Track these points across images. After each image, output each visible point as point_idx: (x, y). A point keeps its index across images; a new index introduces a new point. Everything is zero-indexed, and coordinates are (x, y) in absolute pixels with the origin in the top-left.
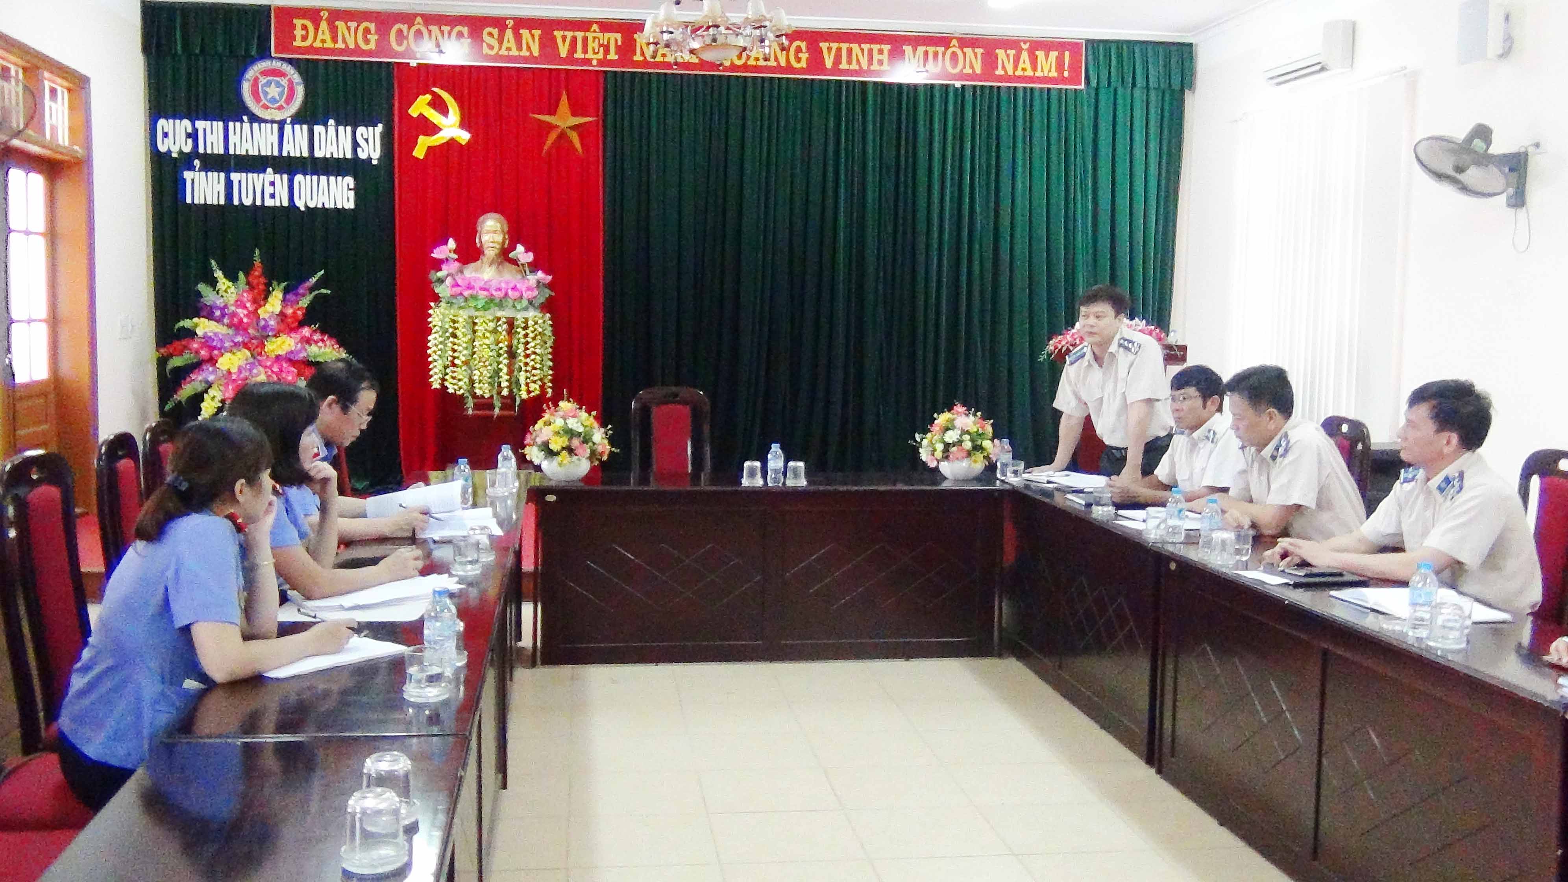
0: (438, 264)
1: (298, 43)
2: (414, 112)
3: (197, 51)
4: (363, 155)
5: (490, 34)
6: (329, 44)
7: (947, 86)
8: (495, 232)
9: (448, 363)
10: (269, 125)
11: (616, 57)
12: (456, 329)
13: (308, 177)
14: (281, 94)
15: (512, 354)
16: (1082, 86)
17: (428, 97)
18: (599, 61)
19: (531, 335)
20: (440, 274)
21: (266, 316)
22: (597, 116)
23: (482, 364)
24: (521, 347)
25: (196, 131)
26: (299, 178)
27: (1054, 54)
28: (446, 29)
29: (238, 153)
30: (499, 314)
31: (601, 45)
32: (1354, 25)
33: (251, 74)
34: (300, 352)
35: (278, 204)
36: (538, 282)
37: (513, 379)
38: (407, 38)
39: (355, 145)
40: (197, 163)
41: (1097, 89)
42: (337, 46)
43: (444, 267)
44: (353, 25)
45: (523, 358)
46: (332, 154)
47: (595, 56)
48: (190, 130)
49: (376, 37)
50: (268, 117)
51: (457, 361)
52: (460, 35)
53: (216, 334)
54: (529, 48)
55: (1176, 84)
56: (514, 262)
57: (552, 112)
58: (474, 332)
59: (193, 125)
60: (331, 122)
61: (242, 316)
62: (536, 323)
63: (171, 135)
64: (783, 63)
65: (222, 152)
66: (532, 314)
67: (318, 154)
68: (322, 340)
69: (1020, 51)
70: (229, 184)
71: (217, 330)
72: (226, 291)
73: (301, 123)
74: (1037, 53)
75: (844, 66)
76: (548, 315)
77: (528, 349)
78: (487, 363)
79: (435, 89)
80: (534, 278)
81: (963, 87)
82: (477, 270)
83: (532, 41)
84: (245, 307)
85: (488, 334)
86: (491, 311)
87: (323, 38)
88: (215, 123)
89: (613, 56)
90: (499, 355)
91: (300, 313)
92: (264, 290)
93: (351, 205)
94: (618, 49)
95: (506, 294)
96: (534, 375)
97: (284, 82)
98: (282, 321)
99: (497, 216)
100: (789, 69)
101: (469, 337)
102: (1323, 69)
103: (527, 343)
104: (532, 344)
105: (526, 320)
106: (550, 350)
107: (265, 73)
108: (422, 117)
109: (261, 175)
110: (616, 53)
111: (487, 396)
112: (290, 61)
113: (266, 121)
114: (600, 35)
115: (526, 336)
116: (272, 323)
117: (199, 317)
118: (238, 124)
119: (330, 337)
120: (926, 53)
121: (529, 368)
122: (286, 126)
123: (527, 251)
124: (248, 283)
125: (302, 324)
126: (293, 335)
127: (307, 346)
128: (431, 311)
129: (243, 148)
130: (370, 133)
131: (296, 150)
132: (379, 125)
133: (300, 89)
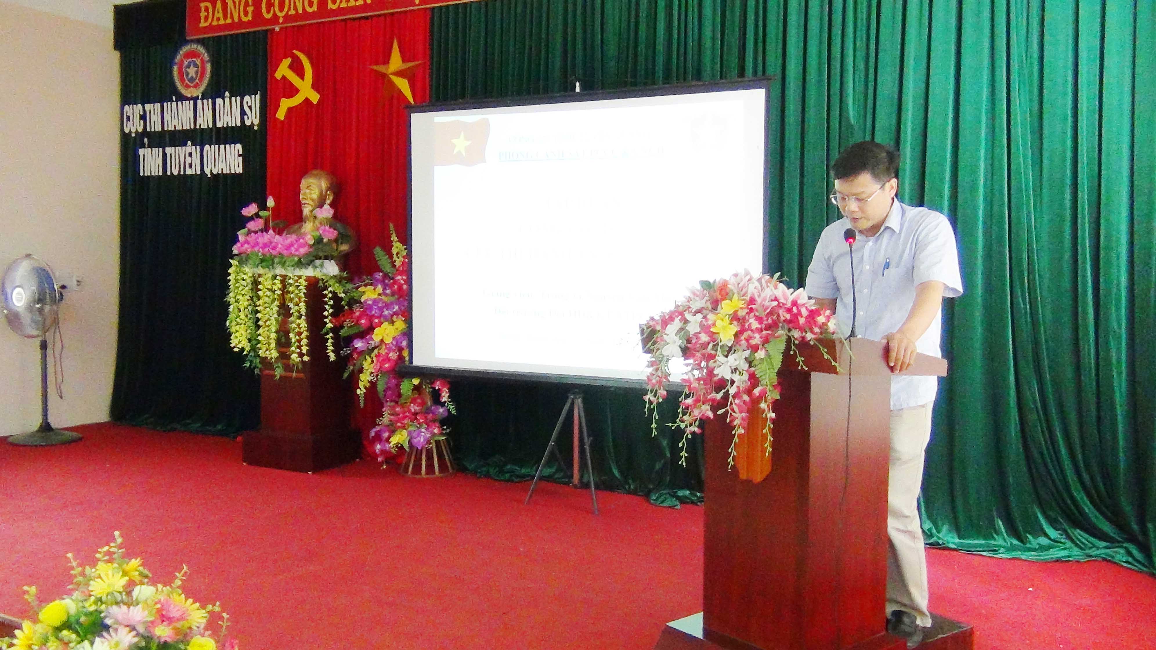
1: (203, 24)
4: (248, 122)
6: (223, 22)
10: (188, 102)
13: (213, 147)
14: (197, 73)
17: (289, 60)
22: (424, 59)
25: (144, 111)
26: (207, 147)
29: (170, 129)
33: (178, 58)
35: (194, 173)
38: (273, 5)
40: (146, 140)
42: (227, 22)
46: (228, 123)
48: (142, 113)
49: (252, 8)
50: (189, 96)
57: (388, 60)
58: (258, 290)
59: (144, 108)
60: (227, 94)
63: (131, 118)
65: (160, 129)
67: (219, 124)
70: (165, 157)
73: (207, 99)
79: (295, 51)
85: (268, 293)
87: (218, 17)
88: (156, 105)
93: (240, 170)
107: (188, 55)
108: (284, 80)
109: (184, 147)
118: (169, 103)
122: (199, 101)
129: (173, 124)
130: (253, 101)
131: (205, 121)
132: (259, 92)
133: (208, 67)
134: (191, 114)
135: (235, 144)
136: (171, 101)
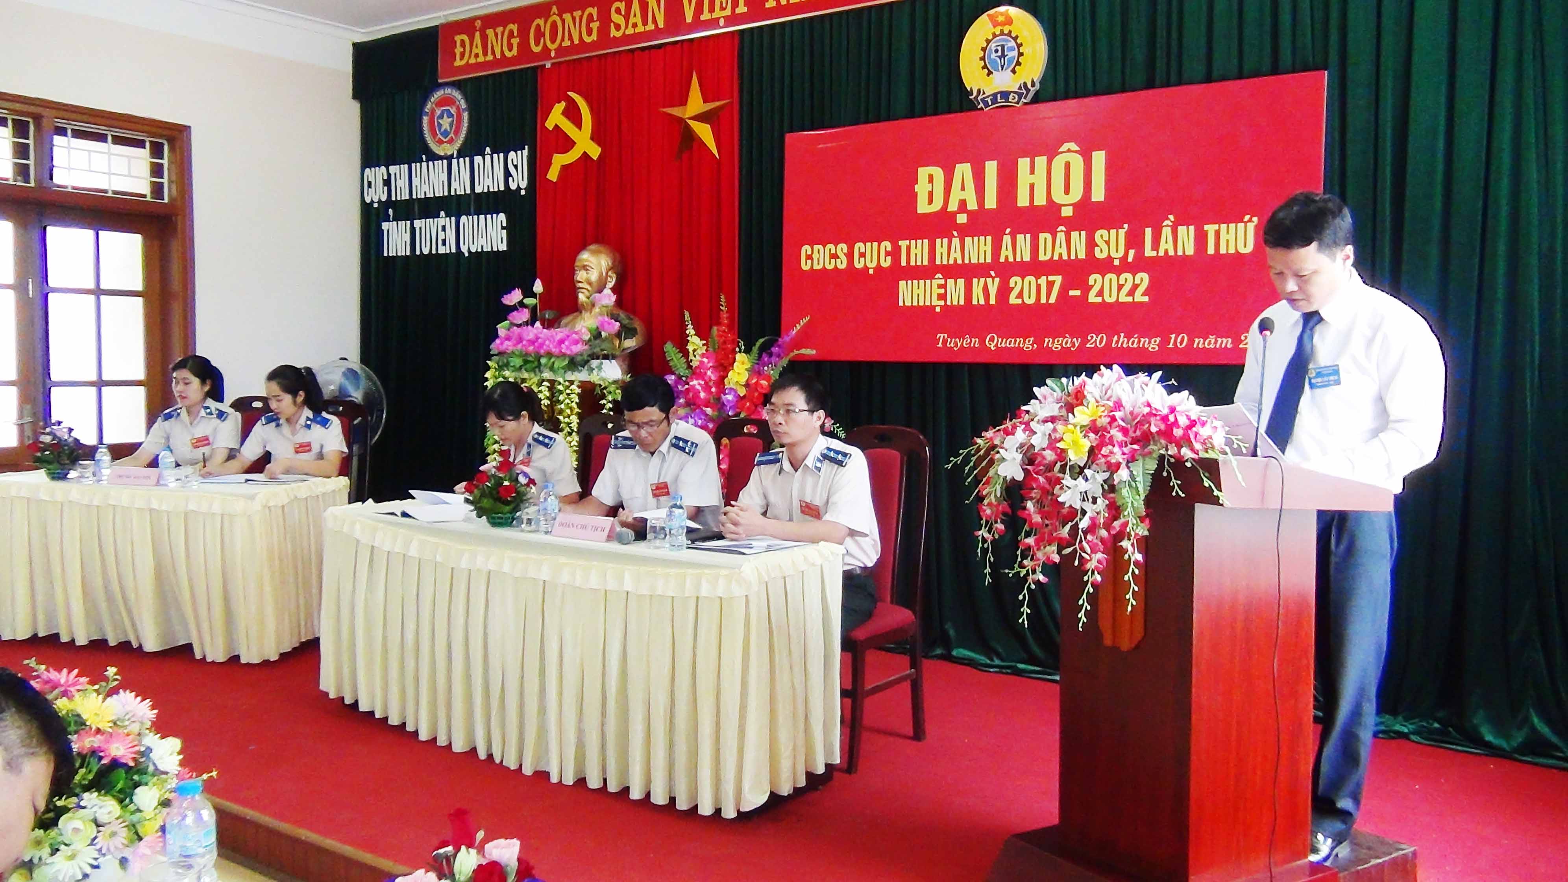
1: (458, 63)
2: (550, 125)
4: (513, 186)
5: (618, 11)
6: (482, 58)
10: (441, 162)
11: (745, 10)
13: (471, 218)
14: (451, 125)
17: (563, 105)
18: (726, 18)
22: (732, 95)
25: (389, 175)
26: (464, 218)
28: (577, 14)
33: (429, 107)
35: (448, 252)
38: (543, 35)
42: (487, 59)
44: (500, 30)
46: (488, 187)
47: (722, 12)
48: (385, 176)
49: (518, 40)
50: (442, 154)
52: (590, 18)
54: (654, 21)
57: (683, 101)
59: (388, 171)
60: (488, 150)
63: (373, 184)
65: (407, 198)
67: (478, 189)
70: (413, 232)
73: (464, 156)
79: (570, 93)
83: (658, 10)
87: (476, 53)
88: (403, 166)
89: (742, 9)
93: (503, 247)
107: (441, 103)
108: (557, 130)
109: (436, 220)
110: (745, 3)
118: (418, 164)
122: (454, 160)
129: (423, 190)
130: (519, 158)
131: (461, 186)
132: (526, 147)
133: (465, 116)
134: (444, 177)
135: (498, 214)
136: (421, 161)
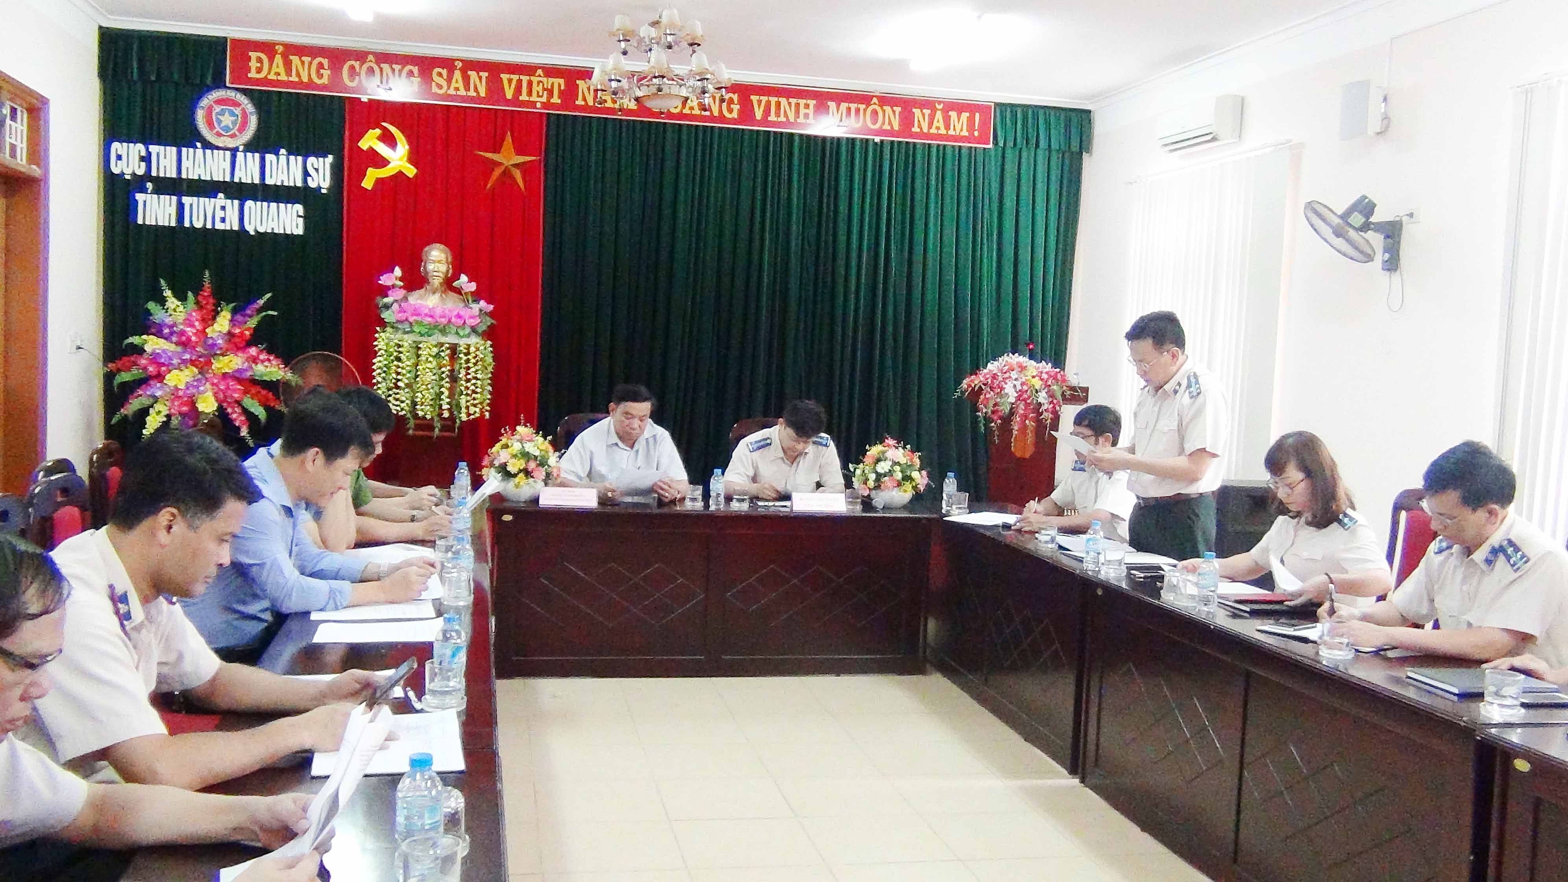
0: (384, 291)
1: (253, 74)
2: (364, 144)
3: (153, 78)
4: (312, 184)
5: (440, 75)
6: (283, 77)
7: (867, 140)
8: (439, 262)
9: (392, 385)
10: (221, 152)
11: (559, 101)
12: (401, 352)
13: (259, 203)
14: (234, 123)
15: (454, 378)
16: (991, 146)
17: (378, 132)
18: (541, 103)
19: (473, 361)
20: (386, 300)
21: (214, 335)
22: (540, 155)
23: (424, 387)
24: (463, 372)
25: (149, 154)
26: (249, 203)
27: (965, 116)
28: (397, 67)
29: (190, 177)
30: (443, 339)
31: (544, 89)
32: (1243, 99)
33: (205, 102)
34: (246, 370)
35: (228, 228)
36: (481, 310)
37: (454, 402)
38: (359, 74)
39: (306, 174)
40: (149, 185)
41: (1004, 149)
42: (291, 79)
43: (390, 292)
44: (307, 59)
45: (463, 382)
46: (282, 181)
47: (539, 98)
48: (143, 153)
49: (329, 72)
50: (221, 145)
51: (400, 384)
52: (411, 74)
53: (164, 351)
54: (476, 90)
55: (1075, 147)
56: (458, 291)
57: (497, 150)
58: (418, 356)
59: (147, 149)
60: (283, 151)
61: (190, 334)
62: (478, 349)
63: (124, 157)
64: (716, 114)
65: (174, 175)
66: (474, 340)
67: (269, 181)
68: (269, 360)
69: (934, 110)
70: (181, 207)
71: (166, 347)
72: (175, 310)
73: (253, 151)
74: (950, 113)
75: (772, 118)
76: (489, 343)
77: (469, 374)
78: (429, 386)
79: (384, 124)
80: (476, 308)
81: (882, 141)
82: (421, 297)
83: (480, 84)
84: (192, 326)
85: (431, 359)
86: (435, 337)
87: (276, 71)
88: (168, 148)
89: (556, 100)
90: (442, 379)
91: (247, 333)
92: (213, 310)
93: (299, 231)
94: (561, 94)
95: (450, 321)
96: (474, 399)
97: (238, 111)
98: (230, 341)
99: (442, 247)
100: (722, 118)
101: (412, 361)
102: (1214, 139)
103: (468, 368)
104: (473, 369)
105: (469, 346)
106: (490, 375)
107: (219, 102)
108: (372, 151)
109: (213, 200)
110: (559, 98)
111: (428, 417)
112: (244, 92)
113: (218, 148)
114: (545, 80)
115: (468, 361)
116: (220, 341)
117: (148, 334)
118: (191, 150)
119: (277, 357)
120: (849, 109)
121: (469, 392)
122: (238, 153)
123: (470, 281)
124: (197, 303)
125: (250, 343)
126: (240, 355)
127: (253, 365)
128: (377, 335)
129: (196, 173)
130: (321, 163)
131: (247, 176)
132: (331, 156)
133: (253, 119)
134: (226, 164)
135: (294, 204)
136: (194, 147)
